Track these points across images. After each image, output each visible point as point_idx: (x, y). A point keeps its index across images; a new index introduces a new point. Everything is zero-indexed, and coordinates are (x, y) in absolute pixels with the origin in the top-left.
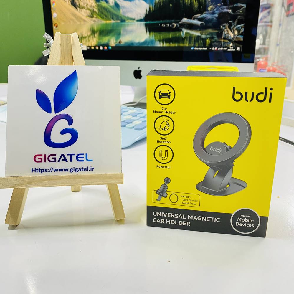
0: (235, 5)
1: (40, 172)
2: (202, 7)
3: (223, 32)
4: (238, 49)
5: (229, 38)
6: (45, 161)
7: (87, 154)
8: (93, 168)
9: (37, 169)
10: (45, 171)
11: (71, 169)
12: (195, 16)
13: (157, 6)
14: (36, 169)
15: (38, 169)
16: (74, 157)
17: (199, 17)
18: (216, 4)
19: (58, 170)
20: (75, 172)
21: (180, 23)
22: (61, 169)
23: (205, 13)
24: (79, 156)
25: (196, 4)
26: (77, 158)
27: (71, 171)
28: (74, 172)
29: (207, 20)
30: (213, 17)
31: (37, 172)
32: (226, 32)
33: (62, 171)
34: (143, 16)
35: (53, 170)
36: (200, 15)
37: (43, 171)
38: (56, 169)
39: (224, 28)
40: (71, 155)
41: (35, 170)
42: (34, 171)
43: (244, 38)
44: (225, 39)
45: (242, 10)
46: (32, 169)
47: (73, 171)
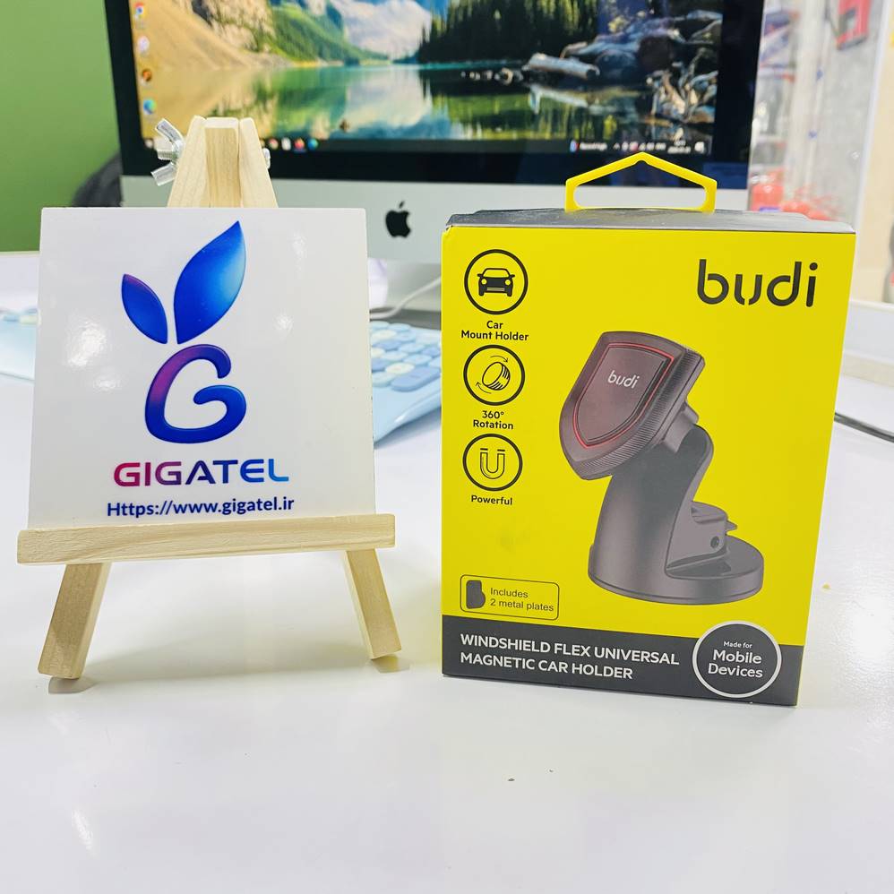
0: (690, 16)
1: (132, 514)
2: (590, 21)
3: (655, 97)
4: (700, 147)
5: (674, 115)
6: (148, 483)
7: (271, 462)
8: (290, 502)
9: (124, 507)
10: (147, 511)
11: (224, 505)
12: (571, 47)
13: (456, 18)
14: (121, 505)
15: (128, 505)
16: (234, 471)
17: (583, 51)
18: (634, 12)
19: (188, 507)
20: (238, 513)
21: (525, 68)
22: (196, 506)
23: (600, 41)
24: (250, 467)
25: (573, 13)
26: (244, 472)
27: (224, 510)
28: (234, 514)
29: (606, 59)
30: (624, 51)
31: (125, 514)
32: (663, 97)
33: (199, 511)
34: (412, 50)
35: (172, 508)
36: (583, 44)
37: (141, 511)
38: (180, 506)
39: (656, 85)
40: (226, 464)
41: (118, 509)
42: (114, 513)
43: (717, 115)
44: (659, 116)
45: (712, 31)
46: (109, 505)
47: (230, 512)
